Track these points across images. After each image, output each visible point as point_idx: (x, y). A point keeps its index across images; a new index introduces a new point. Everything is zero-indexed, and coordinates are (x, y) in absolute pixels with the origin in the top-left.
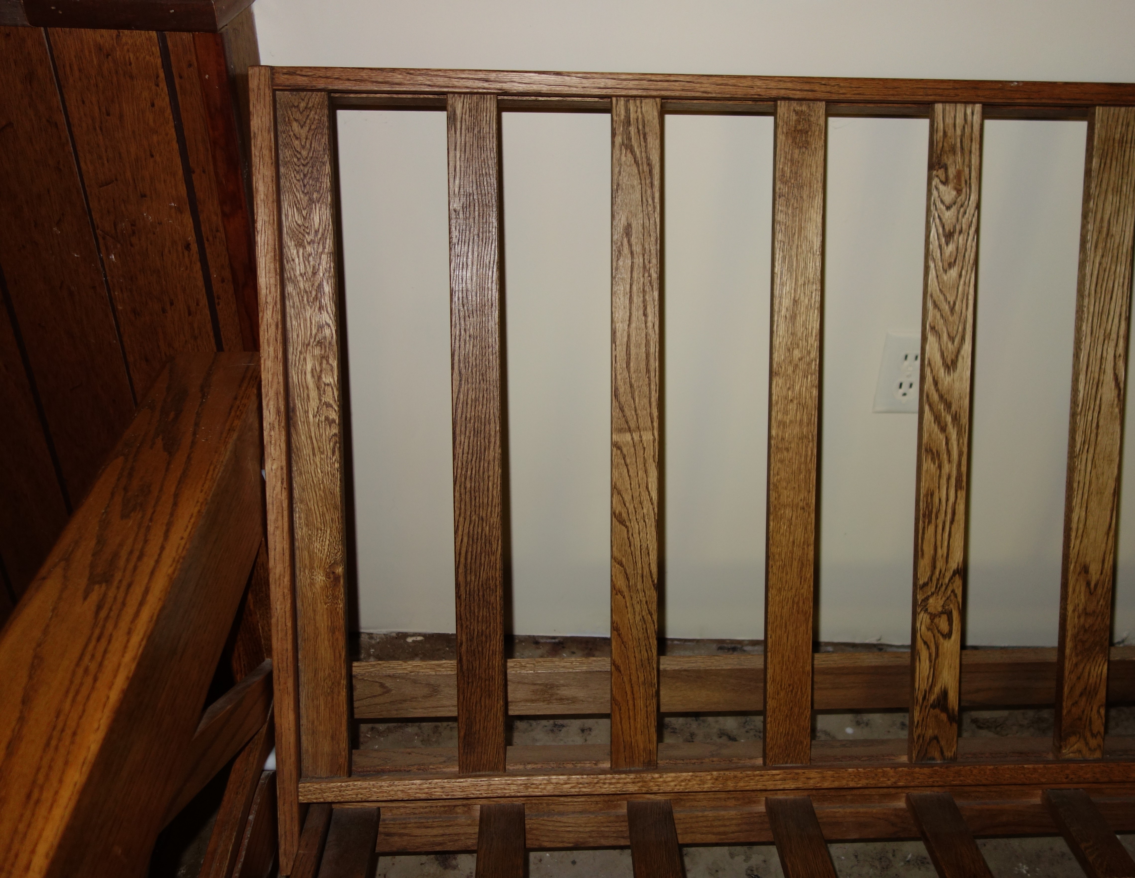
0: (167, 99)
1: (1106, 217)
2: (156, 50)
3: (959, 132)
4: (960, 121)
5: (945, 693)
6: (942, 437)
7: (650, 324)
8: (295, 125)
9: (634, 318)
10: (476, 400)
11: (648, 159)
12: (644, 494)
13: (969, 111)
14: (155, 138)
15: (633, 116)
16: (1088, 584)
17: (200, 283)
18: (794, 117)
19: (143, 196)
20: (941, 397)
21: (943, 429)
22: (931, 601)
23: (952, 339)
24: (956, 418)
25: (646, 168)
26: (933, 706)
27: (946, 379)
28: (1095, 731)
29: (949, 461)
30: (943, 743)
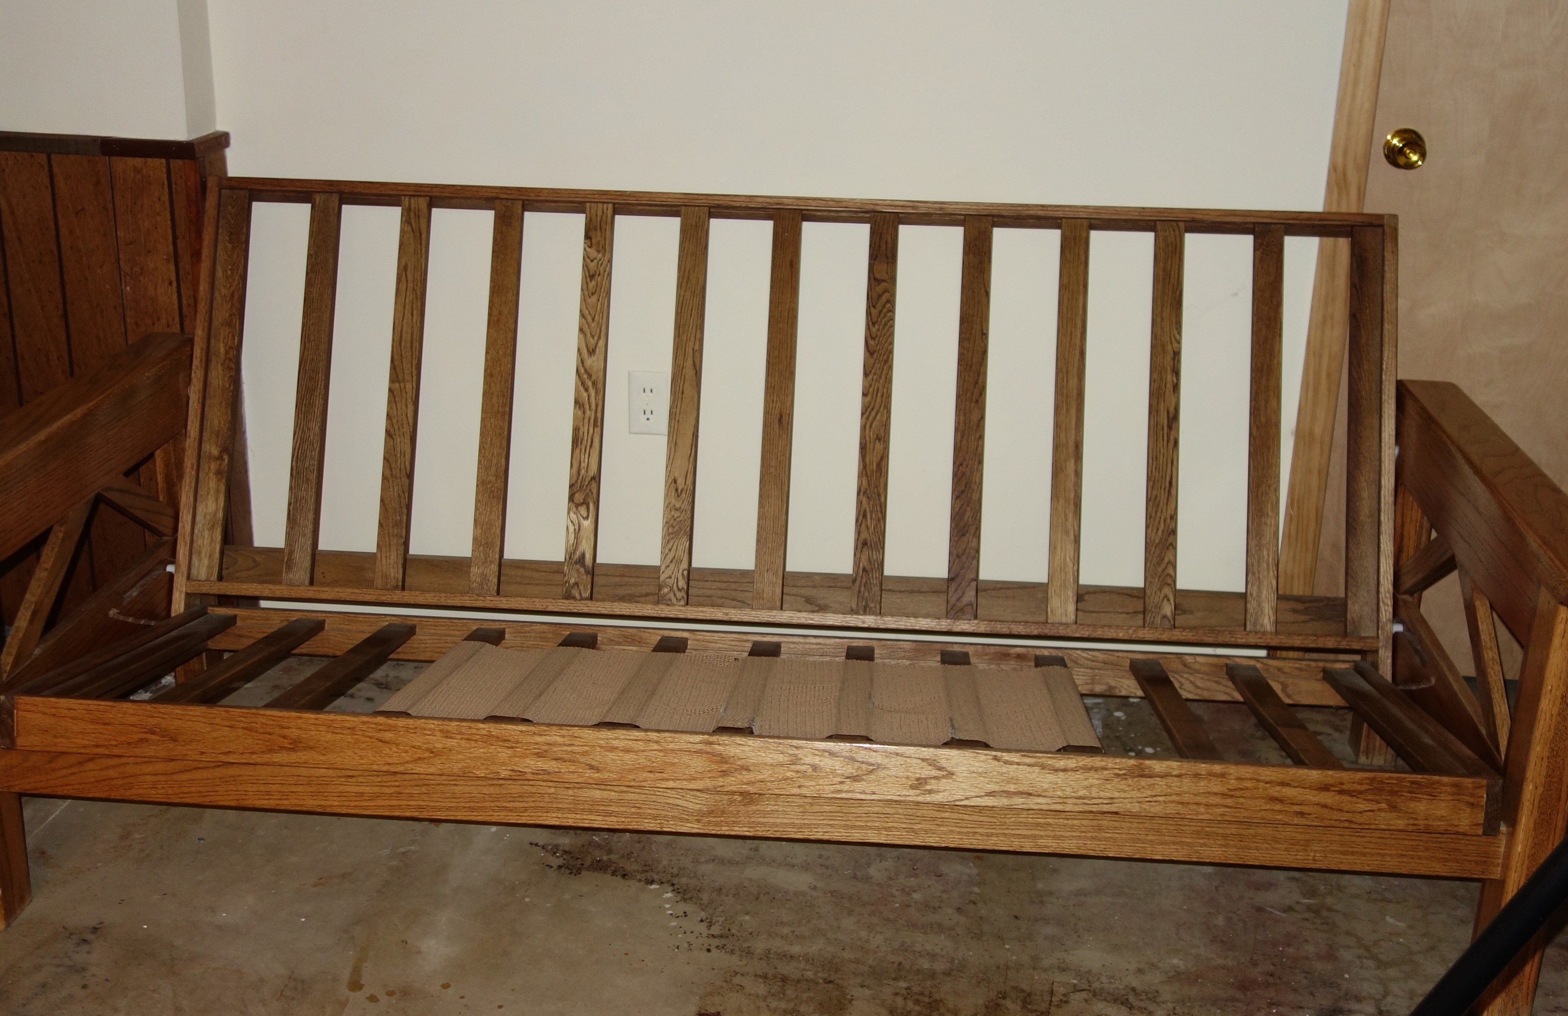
0: (168, 197)
1: (688, 269)
2: (164, 170)
3: (599, 219)
4: (600, 213)
5: (583, 555)
6: (585, 394)
7: (414, 321)
8: (230, 207)
9: (405, 318)
10: (313, 359)
11: (420, 229)
12: (405, 419)
13: (605, 208)
14: (159, 218)
15: (413, 206)
16: (677, 490)
17: (176, 306)
18: (504, 209)
19: (149, 252)
20: (586, 371)
21: (586, 390)
22: (576, 495)
23: (593, 337)
24: (594, 384)
25: (418, 235)
26: (576, 563)
27: (589, 362)
28: (680, 587)
29: (590, 410)
30: (581, 588)
